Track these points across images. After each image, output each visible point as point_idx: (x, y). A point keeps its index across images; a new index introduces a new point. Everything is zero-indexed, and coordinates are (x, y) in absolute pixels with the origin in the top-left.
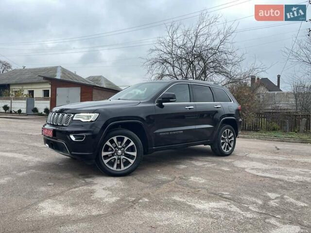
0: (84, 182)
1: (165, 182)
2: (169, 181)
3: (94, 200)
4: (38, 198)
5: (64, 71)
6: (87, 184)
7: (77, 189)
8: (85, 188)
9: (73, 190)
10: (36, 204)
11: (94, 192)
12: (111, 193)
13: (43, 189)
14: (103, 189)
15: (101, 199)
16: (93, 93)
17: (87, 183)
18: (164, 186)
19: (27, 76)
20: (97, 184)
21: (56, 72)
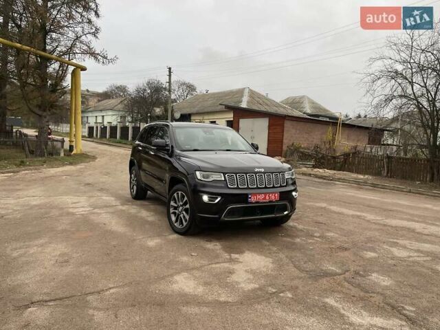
0: (228, 257)
1: (329, 274)
2: (336, 274)
3: (229, 283)
4: (176, 269)
5: (253, 94)
6: (231, 261)
7: (218, 265)
8: (226, 265)
9: (214, 266)
10: (172, 275)
11: (234, 273)
12: (252, 277)
13: (185, 259)
14: (246, 271)
15: (238, 283)
16: (285, 125)
17: (231, 259)
18: (324, 281)
19: (210, 103)
20: (242, 262)
21: (242, 96)
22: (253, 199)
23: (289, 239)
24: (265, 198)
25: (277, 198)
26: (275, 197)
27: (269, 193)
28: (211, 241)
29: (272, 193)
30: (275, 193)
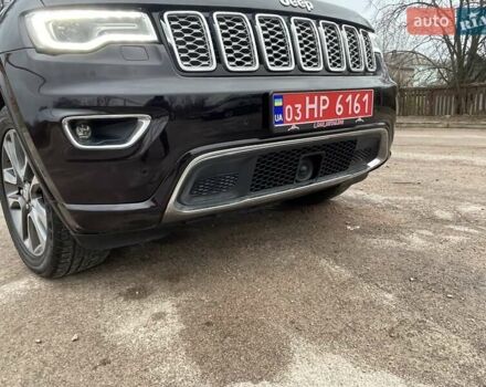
22: (289, 119)
23: (389, 242)
24: (330, 113)
25: (369, 110)
26: (362, 104)
27: (345, 92)
28: (139, 294)
29: (353, 91)
30: (363, 91)
